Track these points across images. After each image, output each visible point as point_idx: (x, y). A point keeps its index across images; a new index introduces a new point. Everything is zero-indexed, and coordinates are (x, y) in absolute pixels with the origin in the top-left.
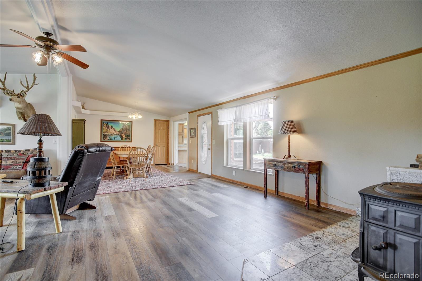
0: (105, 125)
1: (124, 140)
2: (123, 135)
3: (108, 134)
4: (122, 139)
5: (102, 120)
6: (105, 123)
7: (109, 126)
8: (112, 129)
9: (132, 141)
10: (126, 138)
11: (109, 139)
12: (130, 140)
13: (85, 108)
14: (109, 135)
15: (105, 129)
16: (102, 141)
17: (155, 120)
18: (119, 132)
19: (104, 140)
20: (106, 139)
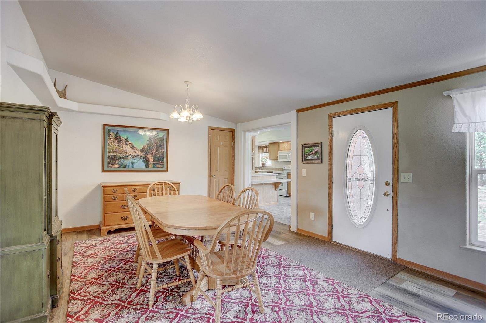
0: (112, 136)
1: (151, 167)
2: (151, 157)
3: (118, 154)
4: (147, 165)
5: (105, 125)
6: (113, 133)
7: (120, 138)
8: (126, 144)
9: (167, 170)
10: (155, 162)
11: (120, 167)
12: (164, 168)
13: (67, 96)
14: (121, 158)
15: (113, 145)
16: (105, 169)
17: (211, 129)
18: (142, 151)
19: (110, 169)
20: (115, 167)
